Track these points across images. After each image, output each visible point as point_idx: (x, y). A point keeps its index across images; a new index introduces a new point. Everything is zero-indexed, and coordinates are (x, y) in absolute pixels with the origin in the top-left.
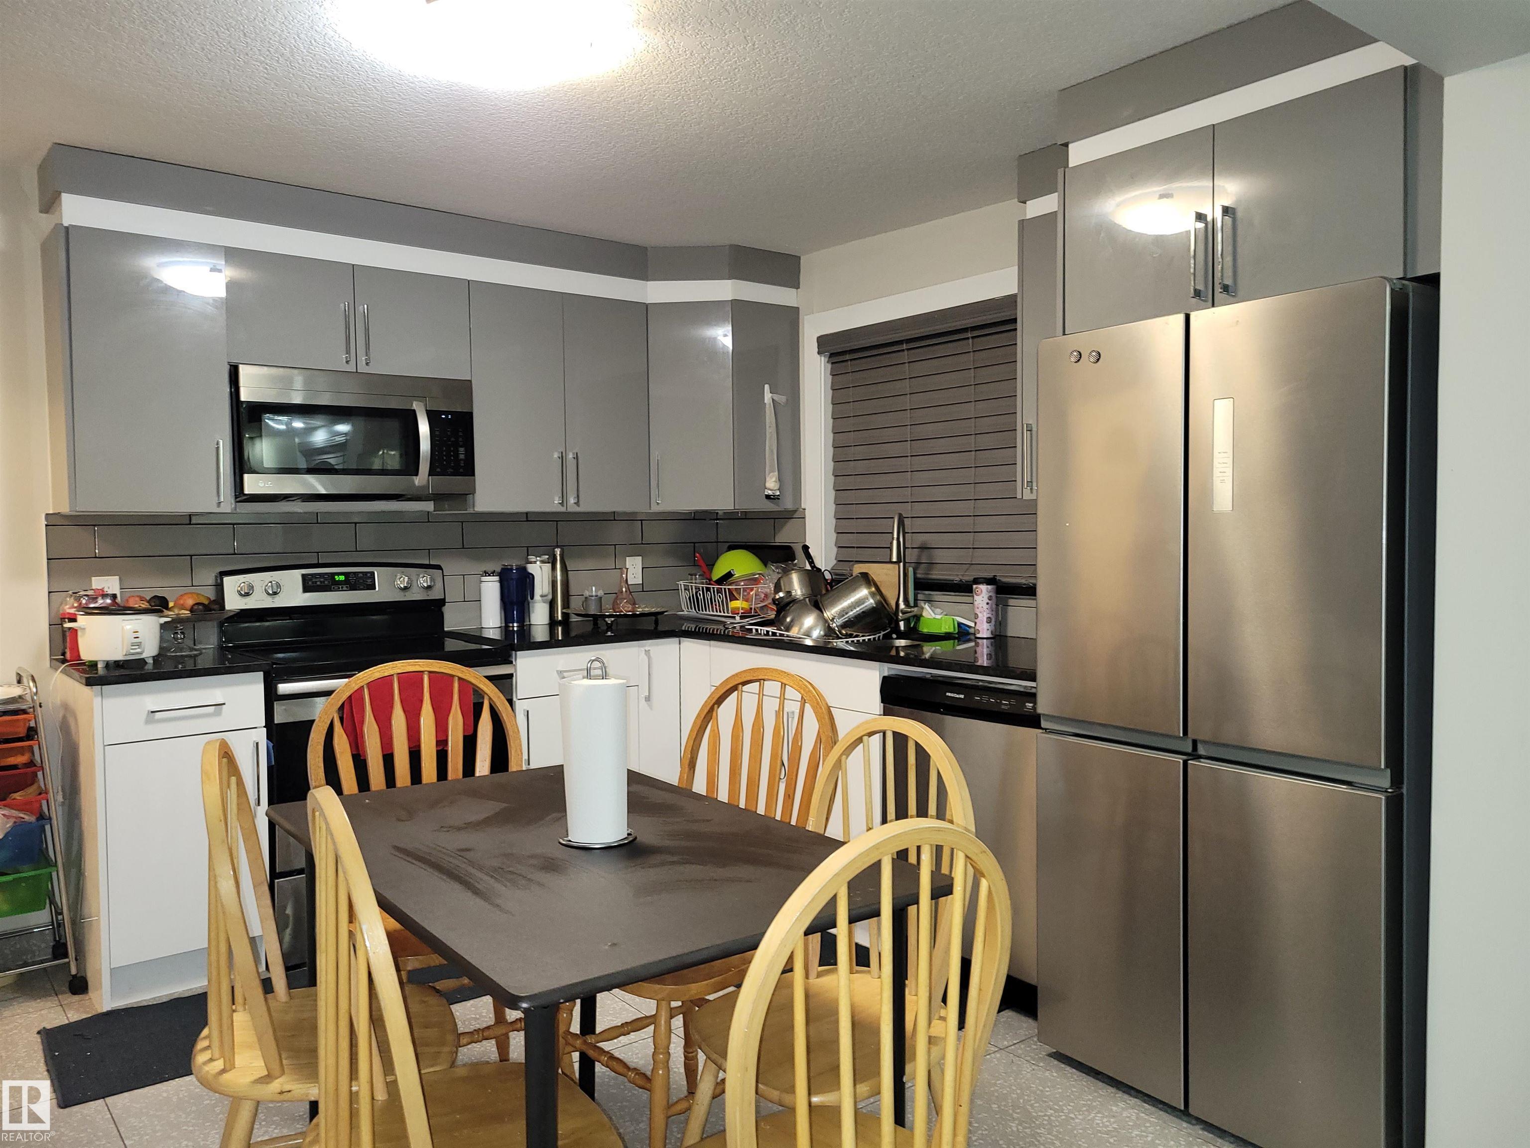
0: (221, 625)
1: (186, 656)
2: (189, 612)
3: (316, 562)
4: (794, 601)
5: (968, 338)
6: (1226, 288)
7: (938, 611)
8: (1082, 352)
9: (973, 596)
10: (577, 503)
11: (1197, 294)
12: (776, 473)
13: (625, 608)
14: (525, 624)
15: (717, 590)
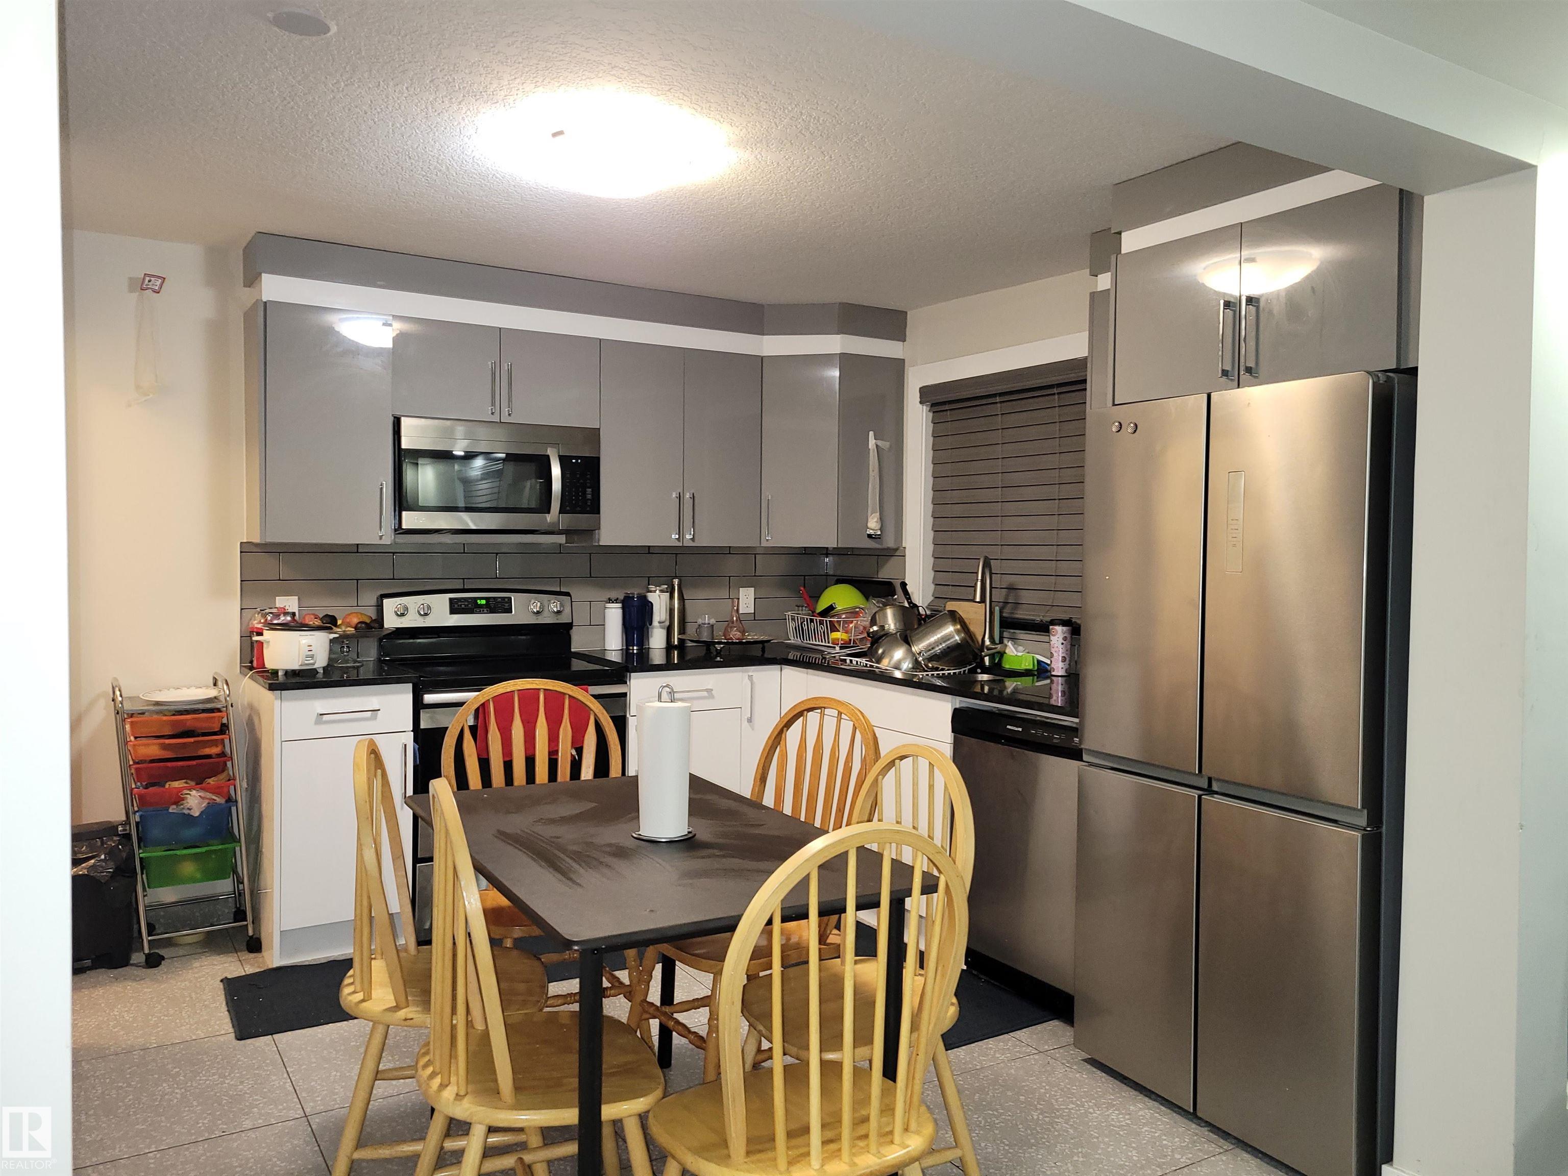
0: (380, 640)
1: (350, 667)
2: (353, 629)
3: (461, 587)
4: (887, 634)
5: (1054, 394)
6: (1249, 370)
7: (1021, 648)
8: (1122, 423)
9: (1049, 636)
10: (693, 540)
11: (1225, 373)
12: (878, 514)
13: (735, 635)
14: (644, 647)
15: (820, 621)
